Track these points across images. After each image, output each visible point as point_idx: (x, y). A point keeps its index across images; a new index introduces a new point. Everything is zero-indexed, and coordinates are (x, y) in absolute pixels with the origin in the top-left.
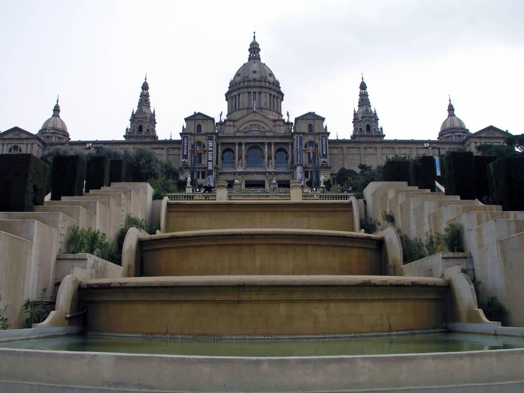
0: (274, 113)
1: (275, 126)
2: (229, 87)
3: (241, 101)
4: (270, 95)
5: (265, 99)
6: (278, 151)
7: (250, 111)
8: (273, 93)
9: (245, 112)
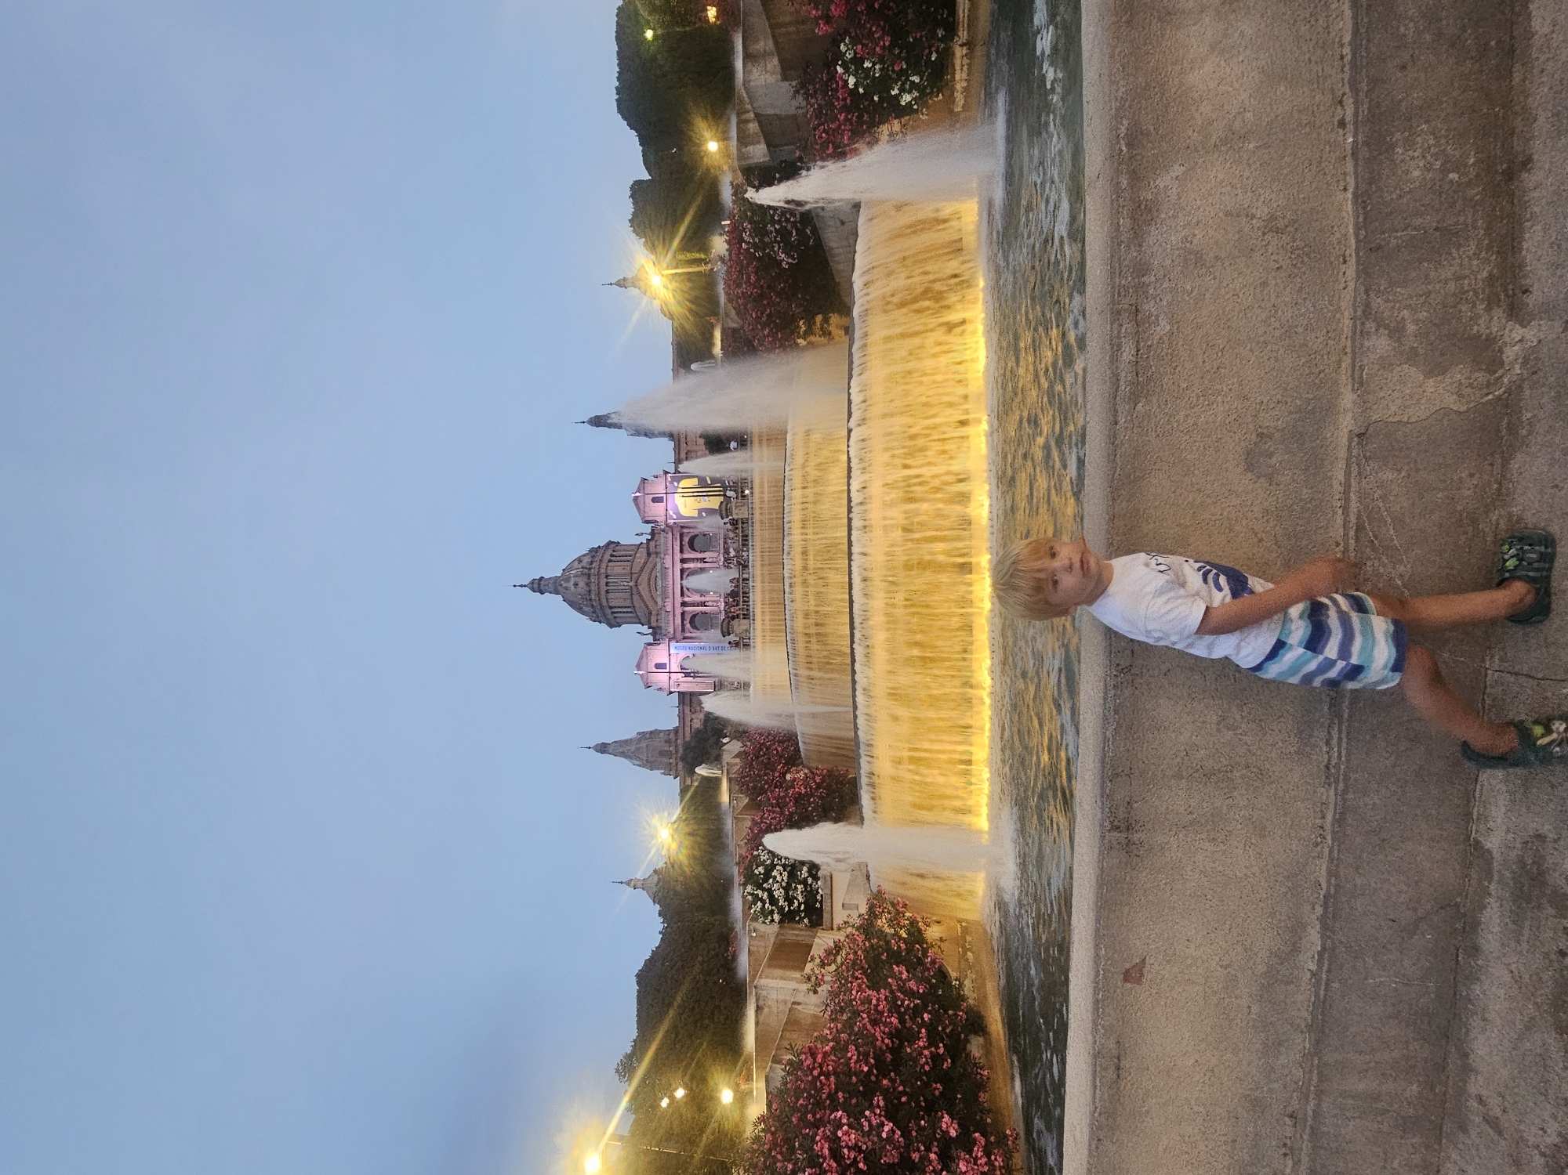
0: (638, 555)
1: (657, 553)
2: (600, 622)
3: (622, 605)
4: (610, 561)
5: (617, 569)
6: (692, 548)
7: (634, 590)
8: (607, 557)
9: (636, 597)
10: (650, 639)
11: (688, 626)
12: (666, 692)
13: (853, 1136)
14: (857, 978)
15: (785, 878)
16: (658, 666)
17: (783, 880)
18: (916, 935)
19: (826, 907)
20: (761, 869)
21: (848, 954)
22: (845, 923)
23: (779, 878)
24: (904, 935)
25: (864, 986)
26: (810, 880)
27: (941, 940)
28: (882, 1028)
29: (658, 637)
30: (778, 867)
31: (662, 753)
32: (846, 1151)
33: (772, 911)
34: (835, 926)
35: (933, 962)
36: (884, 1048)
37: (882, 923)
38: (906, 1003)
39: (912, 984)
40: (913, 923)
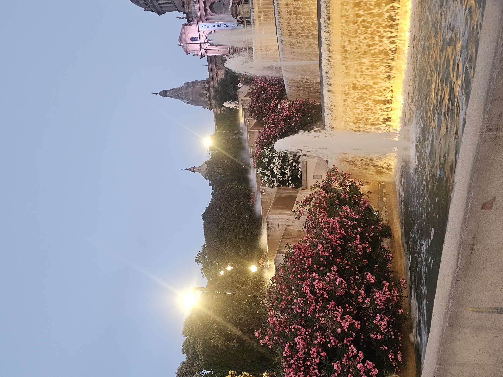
2: (152, 11)
10: (185, 21)
11: (209, 11)
12: (199, 57)
13: (322, 284)
14: (321, 213)
15: (280, 163)
16: (193, 39)
17: (279, 164)
18: (355, 190)
19: (303, 177)
20: (266, 159)
21: (316, 201)
22: (315, 185)
23: (276, 164)
24: (348, 190)
25: (326, 216)
26: (294, 164)
27: (369, 192)
28: (336, 236)
29: (190, 20)
30: (276, 158)
31: (201, 95)
32: (318, 290)
33: (274, 181)
34: (309, 187)
35: (365, 203)
36: (337, 244)
37: (335, 184)
38: (349, 223)
39: (352, 214)
40: (353, 184)
